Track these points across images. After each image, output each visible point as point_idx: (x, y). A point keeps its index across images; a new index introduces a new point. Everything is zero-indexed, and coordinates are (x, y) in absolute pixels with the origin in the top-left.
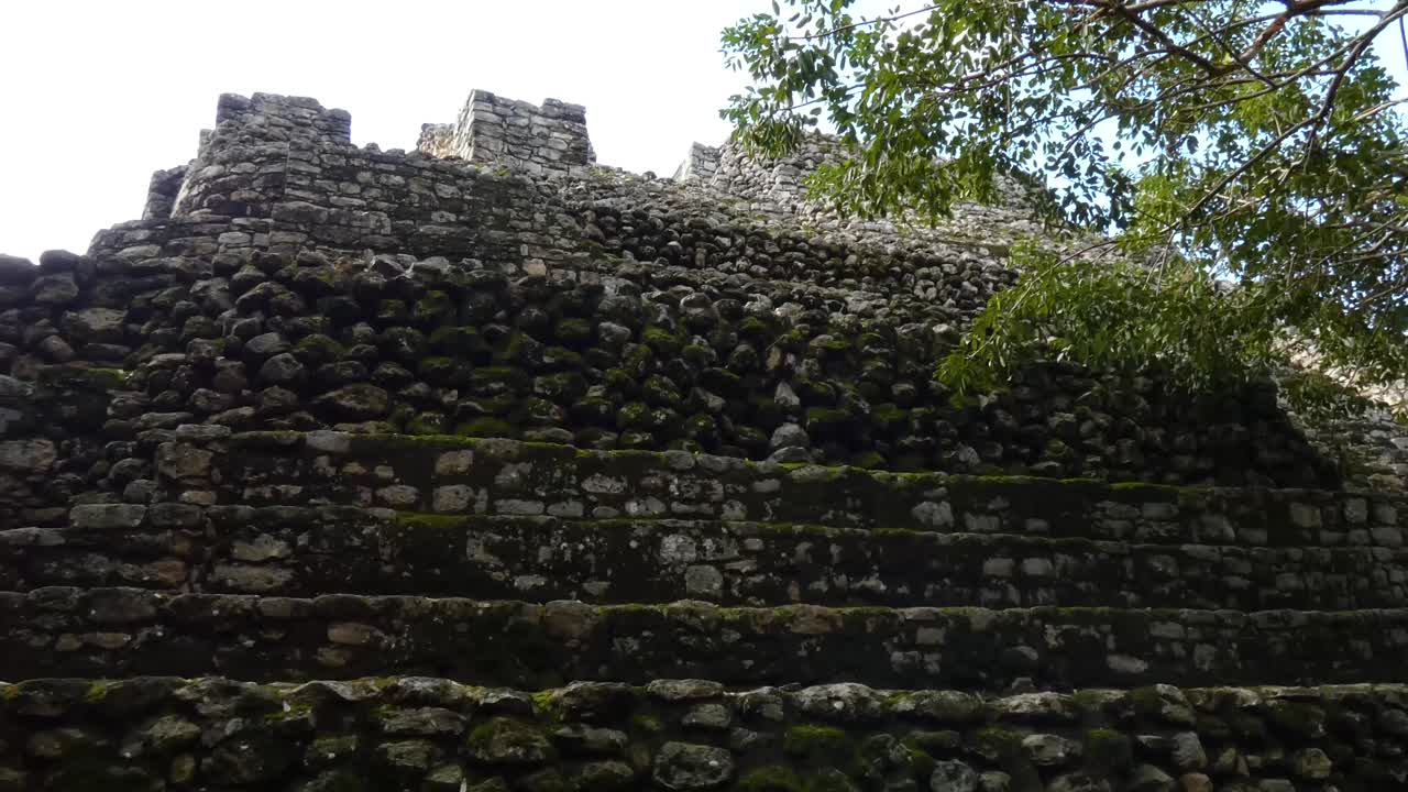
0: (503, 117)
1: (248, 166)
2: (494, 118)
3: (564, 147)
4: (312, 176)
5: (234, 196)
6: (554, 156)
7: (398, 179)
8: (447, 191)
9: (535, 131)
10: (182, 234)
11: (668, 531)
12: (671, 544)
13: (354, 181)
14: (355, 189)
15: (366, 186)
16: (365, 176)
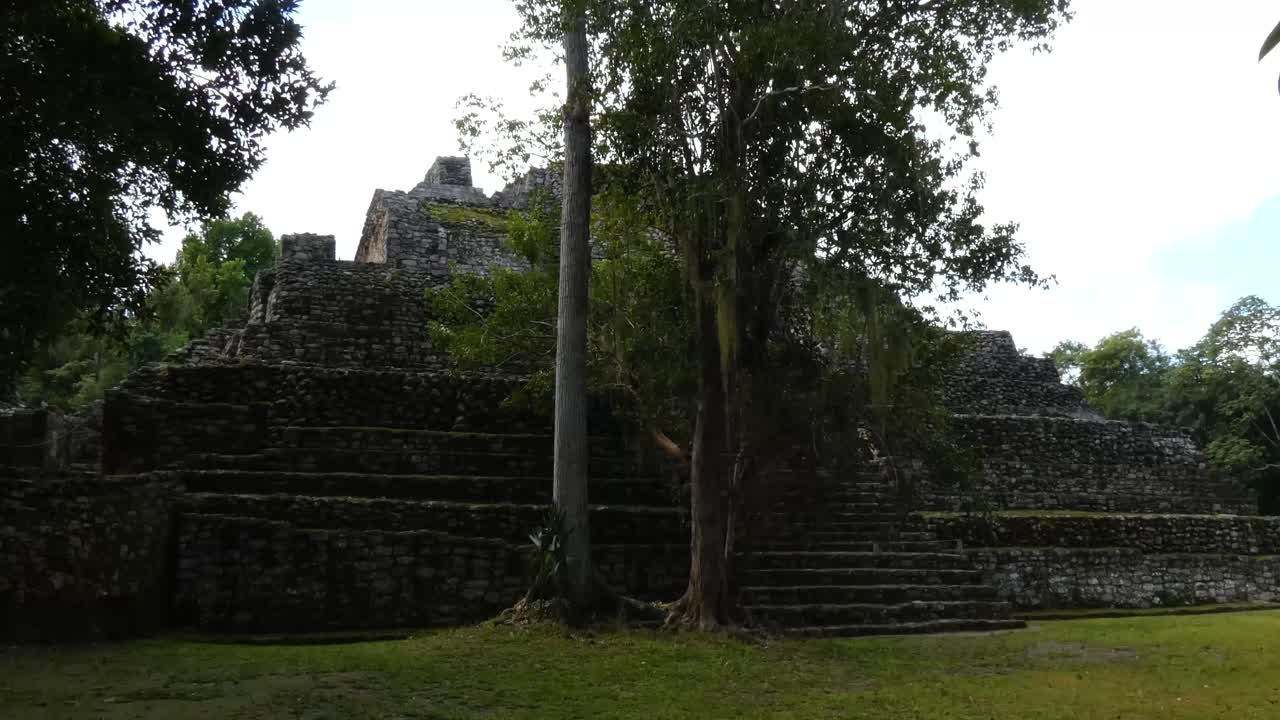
0: (401, 235)
1: (297, 293)
2: (397, 236)
3: (427, 246)
4: (320, 299)
5: (293, 305)
6: (423, 251)
7: (351, 298)
8: (369, 301)
9: (415, 239)
10: (277, 330)
11: (414, 454)
12: (414, 458)
13: (335, 300)
14: (335, 303)
15: (339, 302)
16: (339, 297)
